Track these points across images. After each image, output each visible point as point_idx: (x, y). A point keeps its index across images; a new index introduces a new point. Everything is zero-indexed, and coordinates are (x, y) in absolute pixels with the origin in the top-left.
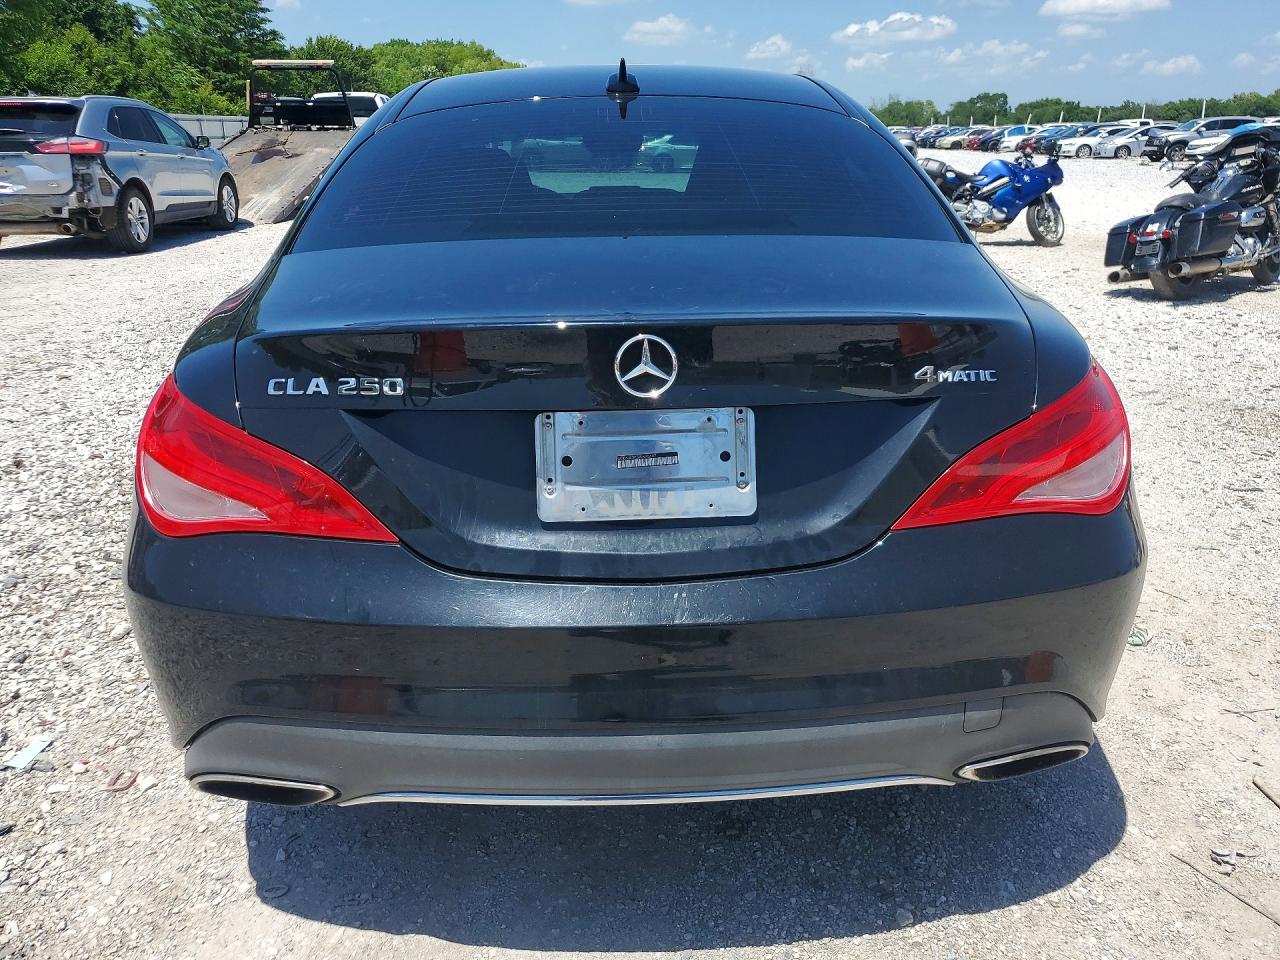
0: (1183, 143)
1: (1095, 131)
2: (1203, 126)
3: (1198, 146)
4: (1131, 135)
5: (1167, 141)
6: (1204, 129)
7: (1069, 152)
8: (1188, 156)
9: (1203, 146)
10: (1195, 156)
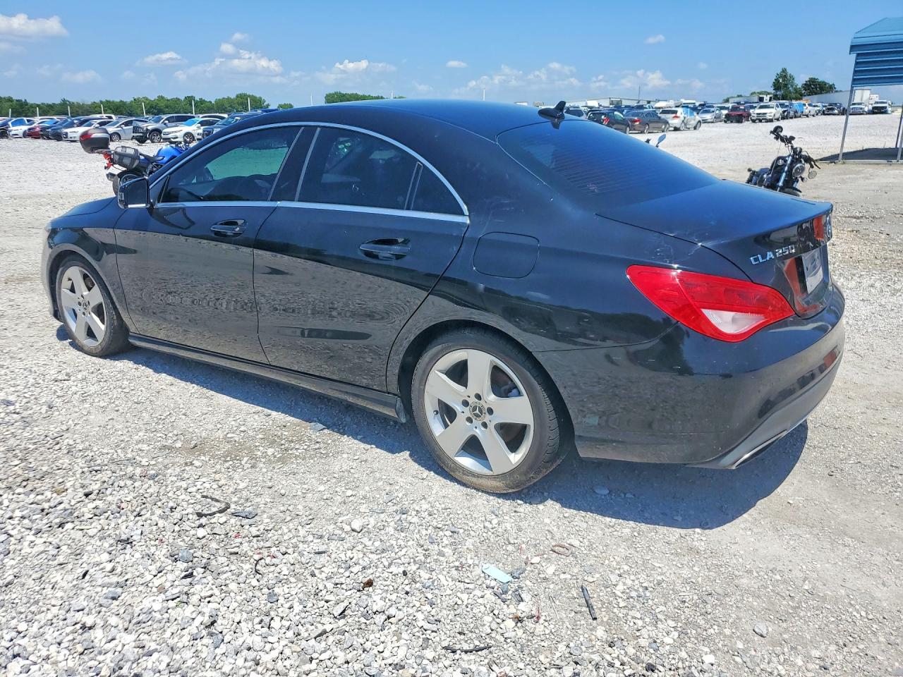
0: (158, 131)
1: (88, 123)
2: (166, 120)
3: (169, 133)
4: (118, 125)
5: (147, 130)
6: (167, 122)
7: (75, 137)
8: (164, 139)
9: (173, 132)
10: (169, 139)
